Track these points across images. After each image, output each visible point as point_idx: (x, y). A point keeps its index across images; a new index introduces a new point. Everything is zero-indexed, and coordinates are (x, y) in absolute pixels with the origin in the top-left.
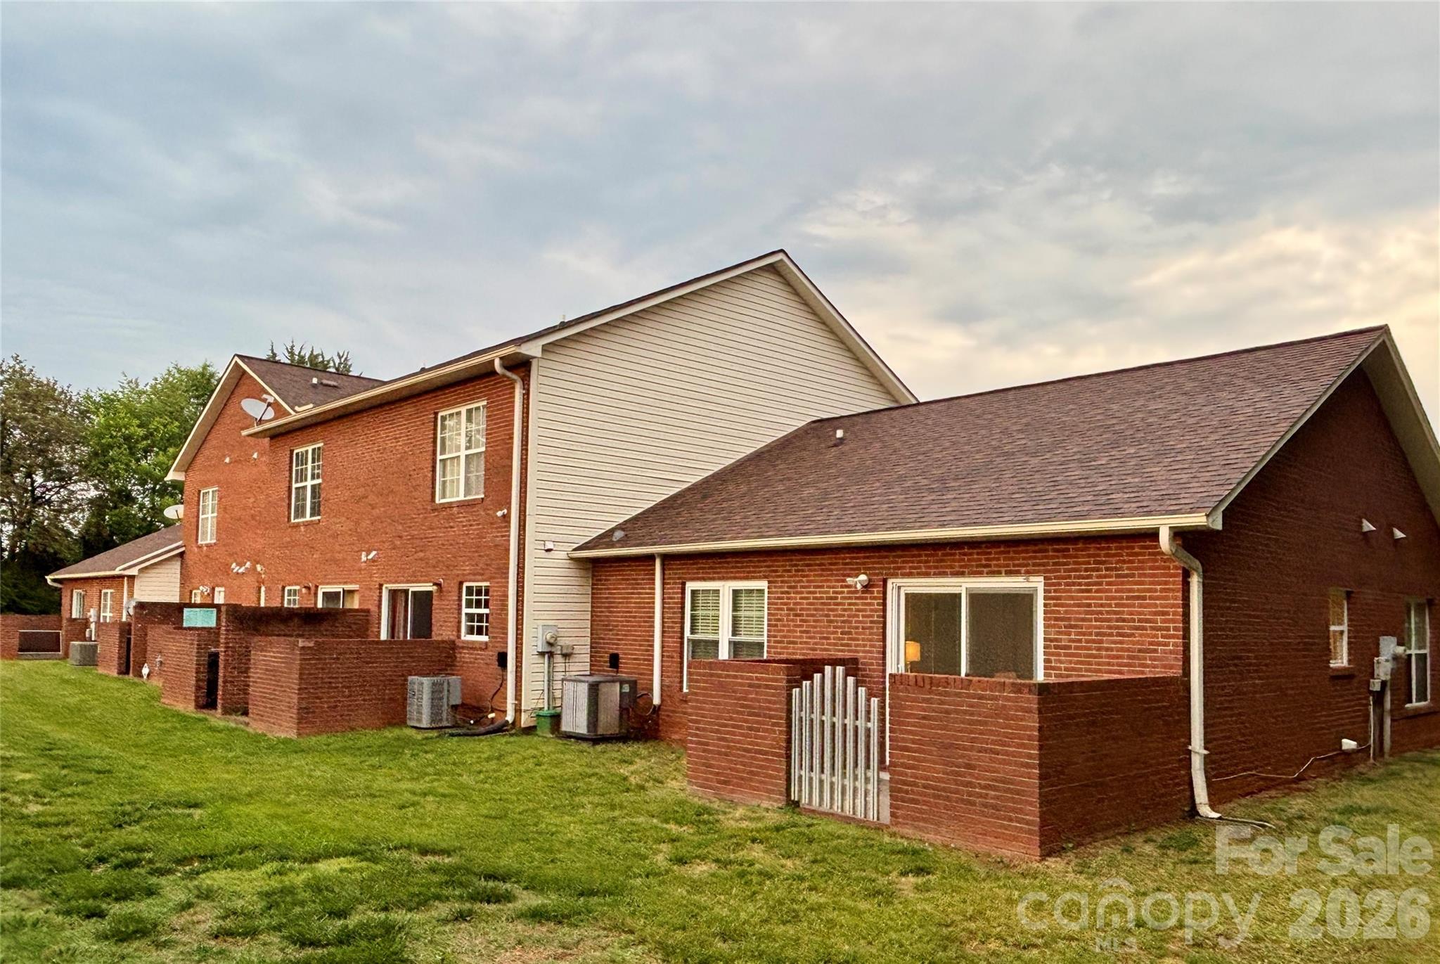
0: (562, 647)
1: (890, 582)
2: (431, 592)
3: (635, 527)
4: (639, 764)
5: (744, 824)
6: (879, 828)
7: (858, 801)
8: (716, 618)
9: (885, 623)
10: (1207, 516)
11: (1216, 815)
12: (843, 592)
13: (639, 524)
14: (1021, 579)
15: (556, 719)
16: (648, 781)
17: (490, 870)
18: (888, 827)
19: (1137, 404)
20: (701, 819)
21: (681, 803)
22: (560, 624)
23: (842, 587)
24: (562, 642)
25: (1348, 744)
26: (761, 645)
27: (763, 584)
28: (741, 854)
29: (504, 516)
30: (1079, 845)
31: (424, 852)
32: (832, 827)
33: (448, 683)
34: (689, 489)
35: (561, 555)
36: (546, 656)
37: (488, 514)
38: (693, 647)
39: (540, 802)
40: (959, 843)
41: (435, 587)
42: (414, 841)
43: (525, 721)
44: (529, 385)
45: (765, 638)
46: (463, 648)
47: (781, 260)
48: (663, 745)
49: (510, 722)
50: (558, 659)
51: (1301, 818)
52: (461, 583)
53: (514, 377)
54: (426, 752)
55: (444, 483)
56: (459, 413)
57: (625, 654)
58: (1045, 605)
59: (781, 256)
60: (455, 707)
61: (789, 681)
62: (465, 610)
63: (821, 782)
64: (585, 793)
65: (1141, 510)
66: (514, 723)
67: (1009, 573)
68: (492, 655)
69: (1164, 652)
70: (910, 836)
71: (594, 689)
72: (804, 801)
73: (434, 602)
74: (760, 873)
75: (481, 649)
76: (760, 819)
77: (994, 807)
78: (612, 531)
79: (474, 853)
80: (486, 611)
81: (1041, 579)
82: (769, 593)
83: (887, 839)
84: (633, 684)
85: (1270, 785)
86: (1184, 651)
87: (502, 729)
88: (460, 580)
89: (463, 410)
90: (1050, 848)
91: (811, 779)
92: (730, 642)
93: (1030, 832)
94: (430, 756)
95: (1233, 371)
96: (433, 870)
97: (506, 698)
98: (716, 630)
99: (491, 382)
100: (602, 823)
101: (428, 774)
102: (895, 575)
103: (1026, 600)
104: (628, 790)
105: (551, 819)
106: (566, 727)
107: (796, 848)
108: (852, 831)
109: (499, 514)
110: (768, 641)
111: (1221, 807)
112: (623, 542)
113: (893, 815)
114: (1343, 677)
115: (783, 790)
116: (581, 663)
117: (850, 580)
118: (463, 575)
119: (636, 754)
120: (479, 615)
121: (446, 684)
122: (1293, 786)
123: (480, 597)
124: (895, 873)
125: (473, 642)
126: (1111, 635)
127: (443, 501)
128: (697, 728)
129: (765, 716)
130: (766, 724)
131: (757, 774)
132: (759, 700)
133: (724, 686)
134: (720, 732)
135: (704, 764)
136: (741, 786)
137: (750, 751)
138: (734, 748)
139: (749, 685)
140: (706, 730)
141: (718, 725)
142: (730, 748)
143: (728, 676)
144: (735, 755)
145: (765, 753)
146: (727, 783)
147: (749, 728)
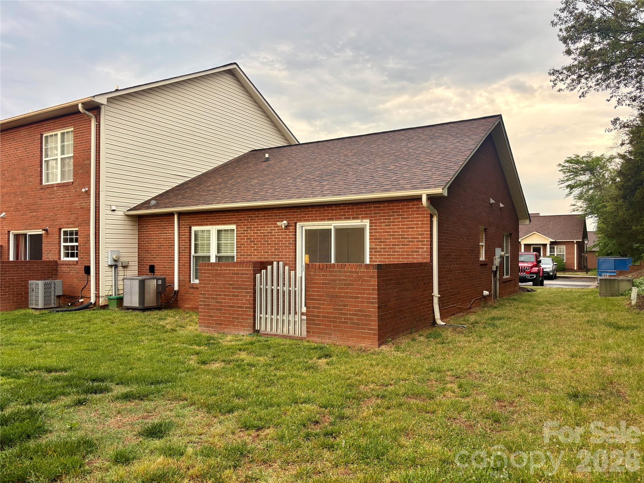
0: (122, 262)
1: (298, 224)
2: (42, 235)
3: (161, 199)
4: (169, 320)
5: (233, 343)
6: (301, 339)
7: (291, 327)
8: (209, 245)
9: (296, 244)
10: (443, 189)
11: (444, 324)
12: (275, 230)
13: (164, 198)
14: (359, 221)
15: (120, 300)
16: (177, 327)
17: (93, 377)
18: (305, 338)
19: (403, 144)
20: (209, 342)
21: (197, 336)
22: (121, 250)
23: (274, 227)
24: (122, 259)
25: (486, 293)
26: (233, 257)
27: (234, 227)
28: (236, 357)
29: (86, 192)
30: (393, 339)
31: (49, 371)
32: (278, 340)
33: (55, 284)
34: (190, 181)
35: (120, 213)
36: (113, 268)
37: (76, 191)
38: (196, 259)
39: (117, 341)
40: (341, 343)
41: (44, 232)
42: (42, 365)
43: (102, 302)
44: (100, 119)
45: (235, 254)
46: (63, 265)
47: (235, 68)
48: (181, 311)
49: (93, 303)
50: (120, 269)
51: (477, 323)
52: (60, 229)
53: (90, 114)
54: (43, 321)
55: (48, 174)
56: (56, 135)
57: (157, 265)
58: (370, 233)
59: (235, 66)
60: (59, 297)
61: (254, 270)
62: (63, 244)
63: (272, 319)
64: (143, 334)
65: (413, 187)
66: (95, 303)
67: (354, 218)
68: (81, 268)
69: (422, 252)
70: (316, 341)
71: (142, 284)
72: (263, 328)
73: (43, 240)
74: (249, 365)
75: (74, 265)
76: (240, 340)
77: (357, 324)
78: (149, 201)
79: (83, 369)
80: (77, 244)
81: (368, 221)
82: (237, 231)
83: (306, 344)
84: (164, 280)
85: (460, 310)
86: (430, 251)
87: (88, 307)
88: (59, 227)
89: (59, 133)
90: (382, 341)
91: (266, 318)
92: (216, 256)
93: (374, 334)
94: (45, 323)
95: (442, 131)
96: (57, 379)
97: (90, 291)
98: (209, 251)
99: (76, 117)
100: (156, 348)
101: (45, 332)
102: (301, 221)
103: (361, 231)
104: (166, 332)
105: (125, 349)
106: (126, 303)
107: (263, 351)
108: (288, 342)
109: (83, 190)
110: (237, 255)
111: (445, 320)
112: (156, 206)
113: (308, 332)
114: (483, 264)
115: (252, 325)
116: (133, 271)
117: (279, 224)
118: (61, 224)
119: (167, 315)
120: (71, 246)
121: (53, 285)
122: (468, 310)
123: (71, 236)
124: (315, 359)
125: (69, 261)
126: (399, 245)
127: (47, 184)
128: (204, 298)
129: (242, 289)
130: (243, 292)
131: (238, 318)
132: (238, 281)
133: (219, 275)
134: (217, 299)
135: (208, 316)
136: (228, 325)
137: (234, 307)
138: (225, 306)
139: (233, 274)
140: (209, 298)
141: (216, 295)
142: (222, 306)
143: (221, 270)
144: (225, 310)
145: (242, 307)
146: (221, 324)
147: (233, 296)
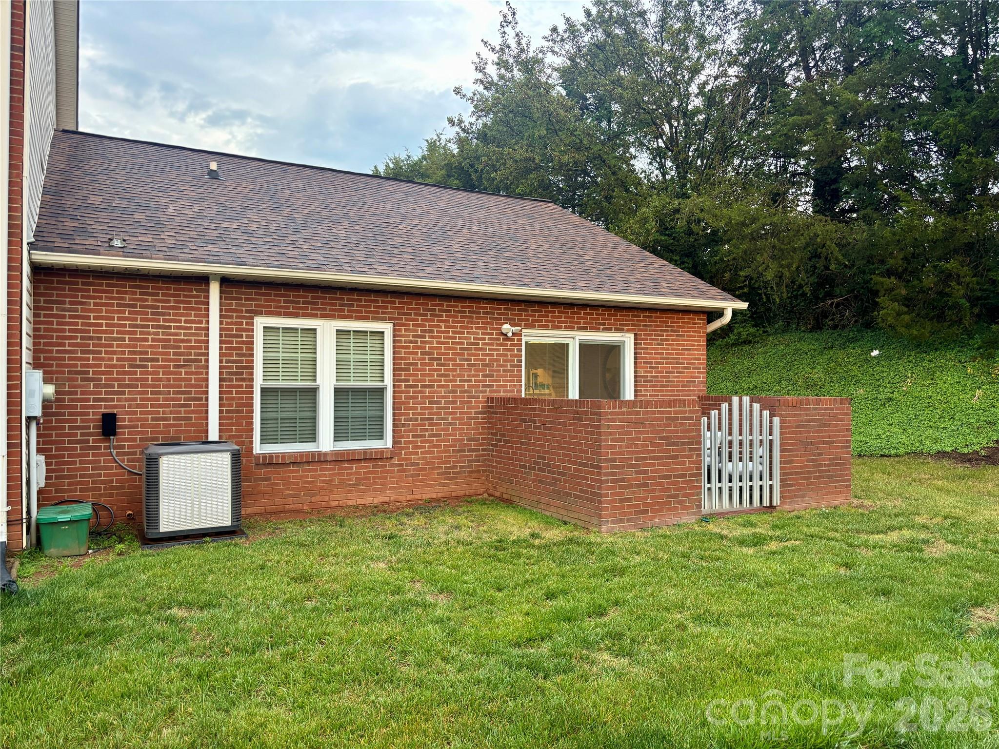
8: (310, 362)
14: (620, 334)
27: (387, 328)
36: (33, 425)
45: (388, 384)
72: (715, 508)
77: (834, 476)
81: (632, 335)
82: (393, 336)
91: (720, 489)
98: (309, 377)
110: (396, 386)
128: (612, 467)
129: (683, 444)
130: (684, 450)
131: (676, 496)
132: (677, 431)
133: (642, 422)
134: (638, 466)
135: (622, 501)
136: (660, 510)
137: (669, 477)
138: (654, 478)
139: (668, 419)
140: (623, 467)
141: (637, 459)
142: (649, 478)
143: (647, 413)
144: (653, 484)
145: (684, 476)
146: (646, 512)
147: (667, 458)
